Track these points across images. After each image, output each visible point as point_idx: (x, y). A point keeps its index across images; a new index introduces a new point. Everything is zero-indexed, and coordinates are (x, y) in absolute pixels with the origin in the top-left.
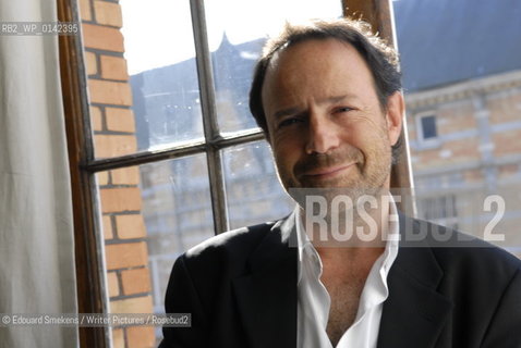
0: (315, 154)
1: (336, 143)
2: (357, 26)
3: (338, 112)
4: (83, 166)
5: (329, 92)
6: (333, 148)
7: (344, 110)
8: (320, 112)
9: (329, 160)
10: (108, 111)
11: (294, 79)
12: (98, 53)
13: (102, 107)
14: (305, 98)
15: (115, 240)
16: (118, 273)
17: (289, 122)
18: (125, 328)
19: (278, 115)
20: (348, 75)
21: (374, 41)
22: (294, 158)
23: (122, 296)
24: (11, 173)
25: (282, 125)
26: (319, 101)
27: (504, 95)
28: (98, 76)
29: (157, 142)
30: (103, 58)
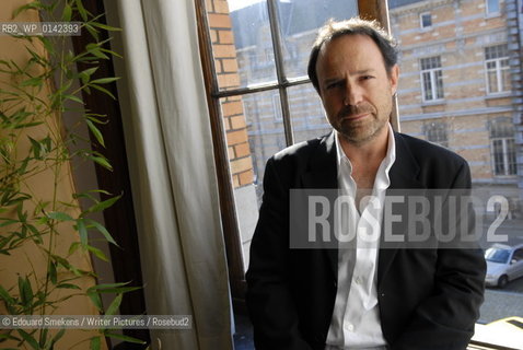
0: (350, 106)
1: (361, 99)
2: (371, 24)
3: (363, 79)
4: (213, 95)
5: (357, 68)
6: (359, 103)
7: (366, 78)
8: (352, 80)
9: (357, 111)
10: (224, 61)
11: (336, 60)
12: (217, 30)
13: (220, 60)
14: (343, 72)
15: (231, 130)
16: (234, 147)
17: (334, 85)
18: (238, 174)
19: (327, 82)
20: (369, 56)
21: (382, 33)
22: (338, 108)
23: (236, 158)
24: (178, 111)
25: (329, 88)
26: (352, 74)
27: (407, 16)
28: (218, 43)
29: (252, 82)
30: (220, 32)
